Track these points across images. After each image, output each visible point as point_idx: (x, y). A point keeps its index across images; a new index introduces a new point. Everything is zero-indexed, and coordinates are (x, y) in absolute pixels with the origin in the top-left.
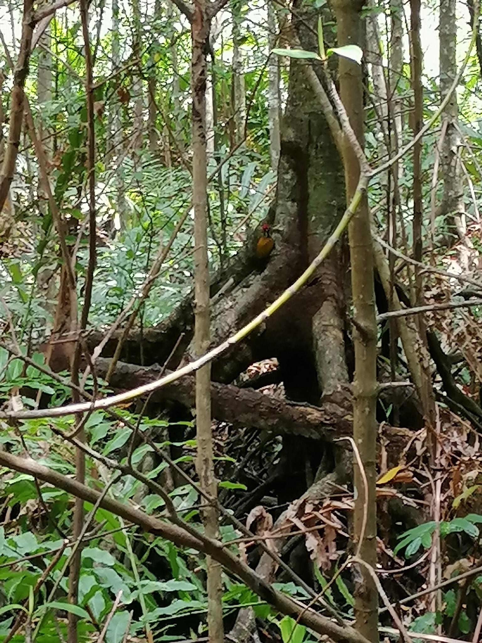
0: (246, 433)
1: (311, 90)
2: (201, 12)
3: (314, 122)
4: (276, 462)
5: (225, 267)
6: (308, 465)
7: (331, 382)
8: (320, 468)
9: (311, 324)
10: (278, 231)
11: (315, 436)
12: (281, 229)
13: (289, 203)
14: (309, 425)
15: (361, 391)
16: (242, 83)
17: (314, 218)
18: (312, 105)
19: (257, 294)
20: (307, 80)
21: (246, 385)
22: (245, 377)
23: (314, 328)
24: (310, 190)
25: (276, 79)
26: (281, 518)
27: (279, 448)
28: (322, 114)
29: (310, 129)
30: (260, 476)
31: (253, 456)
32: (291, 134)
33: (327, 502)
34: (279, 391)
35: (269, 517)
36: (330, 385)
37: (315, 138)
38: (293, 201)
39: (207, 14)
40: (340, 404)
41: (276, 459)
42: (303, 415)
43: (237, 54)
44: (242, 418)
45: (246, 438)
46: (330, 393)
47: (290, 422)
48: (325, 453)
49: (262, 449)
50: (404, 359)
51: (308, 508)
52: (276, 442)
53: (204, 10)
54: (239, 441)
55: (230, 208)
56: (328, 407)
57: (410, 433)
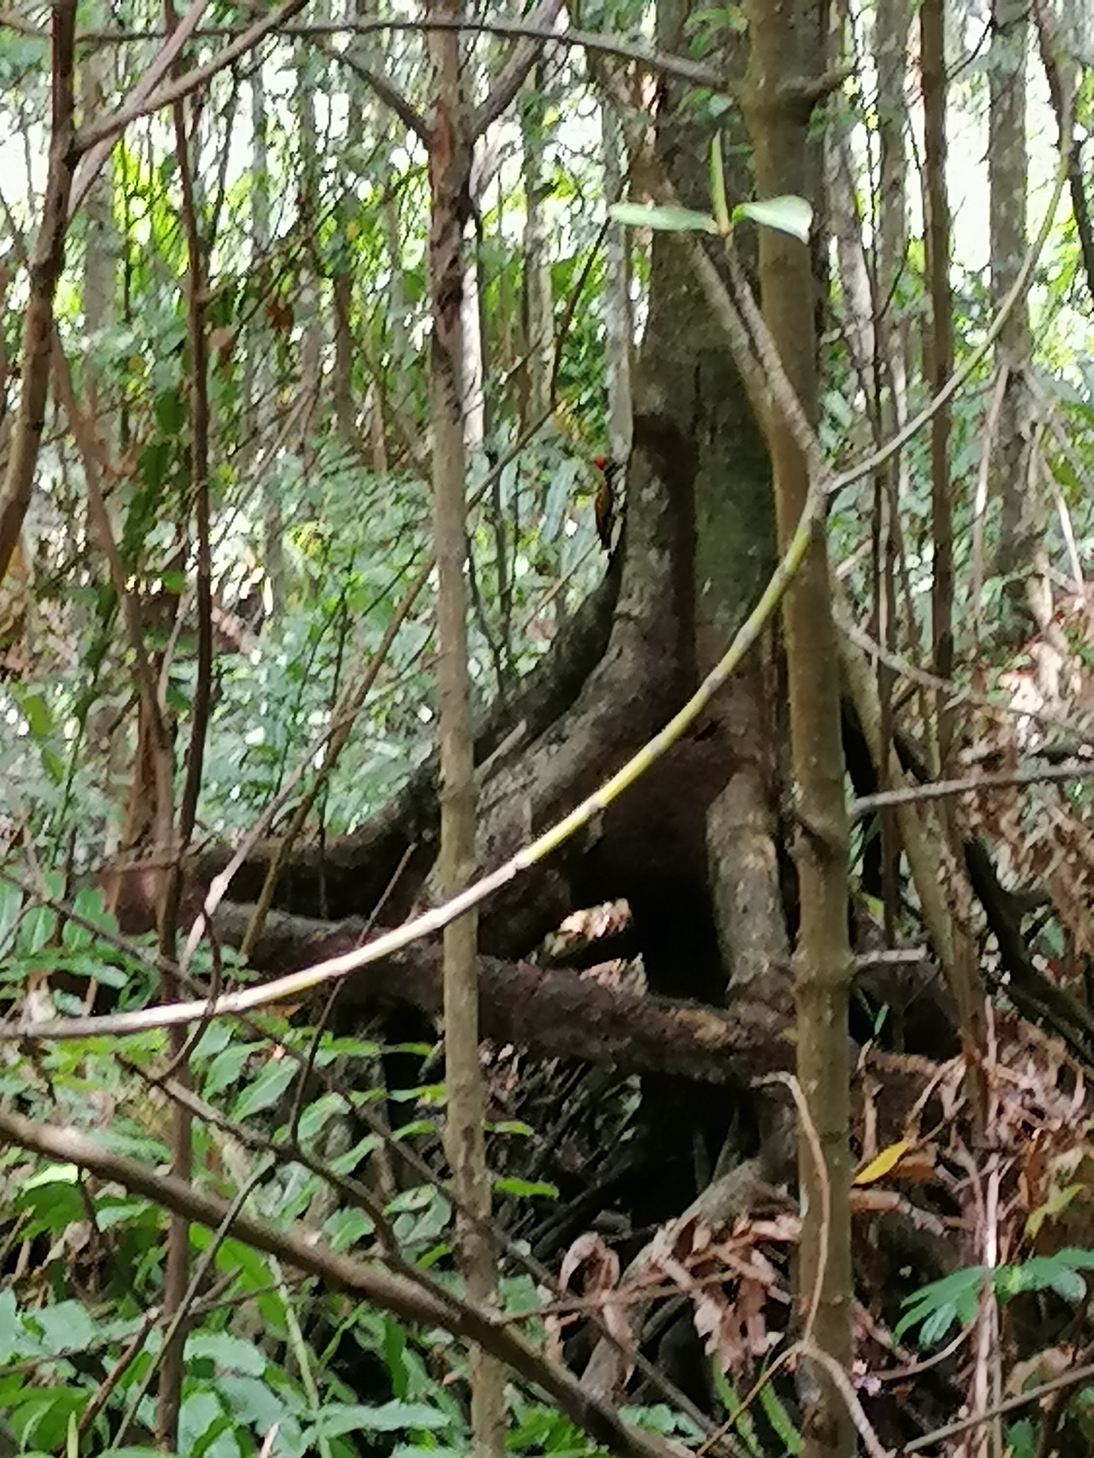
0: (558, 1071)
1: (701, 298)
2: (450, 127)
3: (708, 373)
4: (627, 1135)
5: (509, 697)
6: (699, 1140)
7: (749, 953)
8: (726, 1147)
9: (703, 826)
10: (627, 617)
11: (715, 1075)
12: (635, 612)
13: (653, 555)
14: (700, 1052)
15: (813, 974)
16: (546, 284)
17: (708, 585)
18: (705, 332)
19: (582, 757)
20: (693, 277)
21: (559, 963)
22: (556, 945)
23: (710, 832)
24: (701, 525)
25: (623, 275)
26: (640, 1260)
27: (634, 1103)
28: (726, 351)
29: (698, 389)
30: (592, 1165)
31: (574, 1121)
32: (655, 399)
33: (741, 1225)
34: (632, 976)
35: (611, 1259)
36: (746, 961)
37: (709, 406)
38: (662, 547)
39: (466, 133)
40: (772, 1004)
41: (626, 1128)
42: (687, 1030)
43: (534, 219)
44: (549, 1037)
45: (559, 1080)
46: (746, 979)
47: (656, 1045)
48: (736, 1115)
49: (594, 1106)
50: (914, 901)
51: (701, 1239)
52: (628, 1090)
53: (455, 124)
54: (542, 1089)
55: (521, 566)
56: (742, 1009)
57: (930, 1067)
